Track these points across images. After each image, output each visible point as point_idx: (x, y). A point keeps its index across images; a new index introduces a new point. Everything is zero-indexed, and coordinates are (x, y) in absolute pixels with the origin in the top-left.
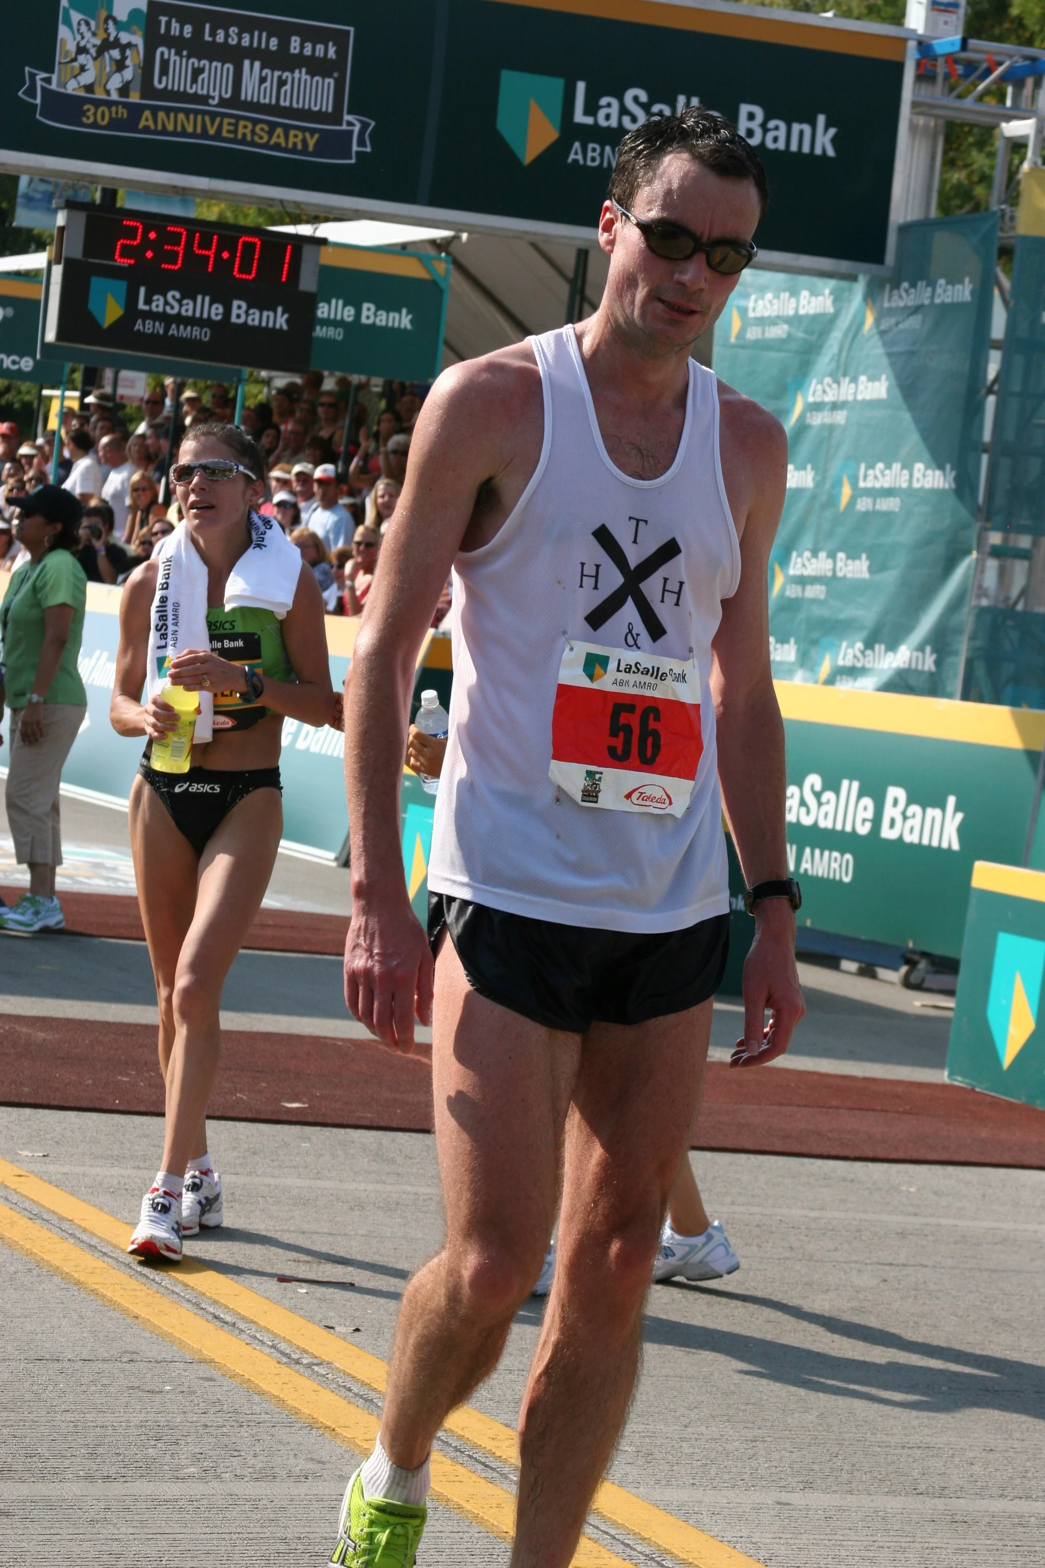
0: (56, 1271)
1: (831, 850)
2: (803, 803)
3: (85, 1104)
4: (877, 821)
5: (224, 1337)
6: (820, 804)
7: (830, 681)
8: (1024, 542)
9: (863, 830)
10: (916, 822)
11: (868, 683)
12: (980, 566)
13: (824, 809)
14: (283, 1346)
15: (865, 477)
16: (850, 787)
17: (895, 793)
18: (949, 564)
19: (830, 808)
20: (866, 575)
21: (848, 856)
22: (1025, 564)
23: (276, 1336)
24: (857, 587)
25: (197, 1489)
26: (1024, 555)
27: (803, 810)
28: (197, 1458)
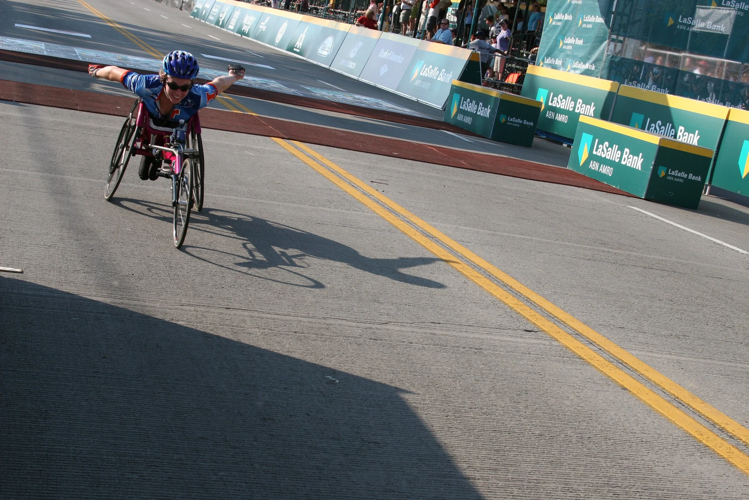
0: (321, 174)
1: (563, 114)
2: (557, 102)
3: (345, 148)
4: (574, 108)
5: (353, 189)
6: (561, 102)
7: (569, 71)
8: (621, 38)
9: (571, 110)
10: (584, 109)
11: (578, 72)
12: (609, 45)
13: (562, 103)
14: (365, 192)
15: (585, 18)
16: (569, 98)
17: (580, 101)
18: (602, 42)
19: (564, 104)
20: (582, 44)
21: (567, 116)
22: (621, 44)
23: (364, 190)
24: (579, 47)
25: (332, 210)
26: (621, 42)
27: (557, 104)
28: (335, 205)
